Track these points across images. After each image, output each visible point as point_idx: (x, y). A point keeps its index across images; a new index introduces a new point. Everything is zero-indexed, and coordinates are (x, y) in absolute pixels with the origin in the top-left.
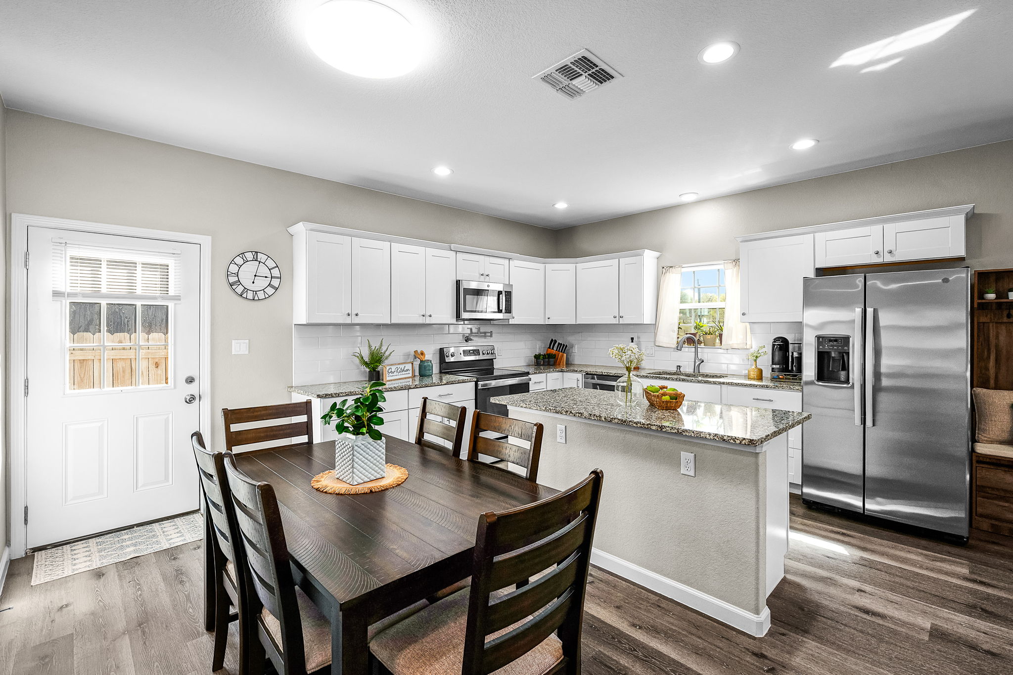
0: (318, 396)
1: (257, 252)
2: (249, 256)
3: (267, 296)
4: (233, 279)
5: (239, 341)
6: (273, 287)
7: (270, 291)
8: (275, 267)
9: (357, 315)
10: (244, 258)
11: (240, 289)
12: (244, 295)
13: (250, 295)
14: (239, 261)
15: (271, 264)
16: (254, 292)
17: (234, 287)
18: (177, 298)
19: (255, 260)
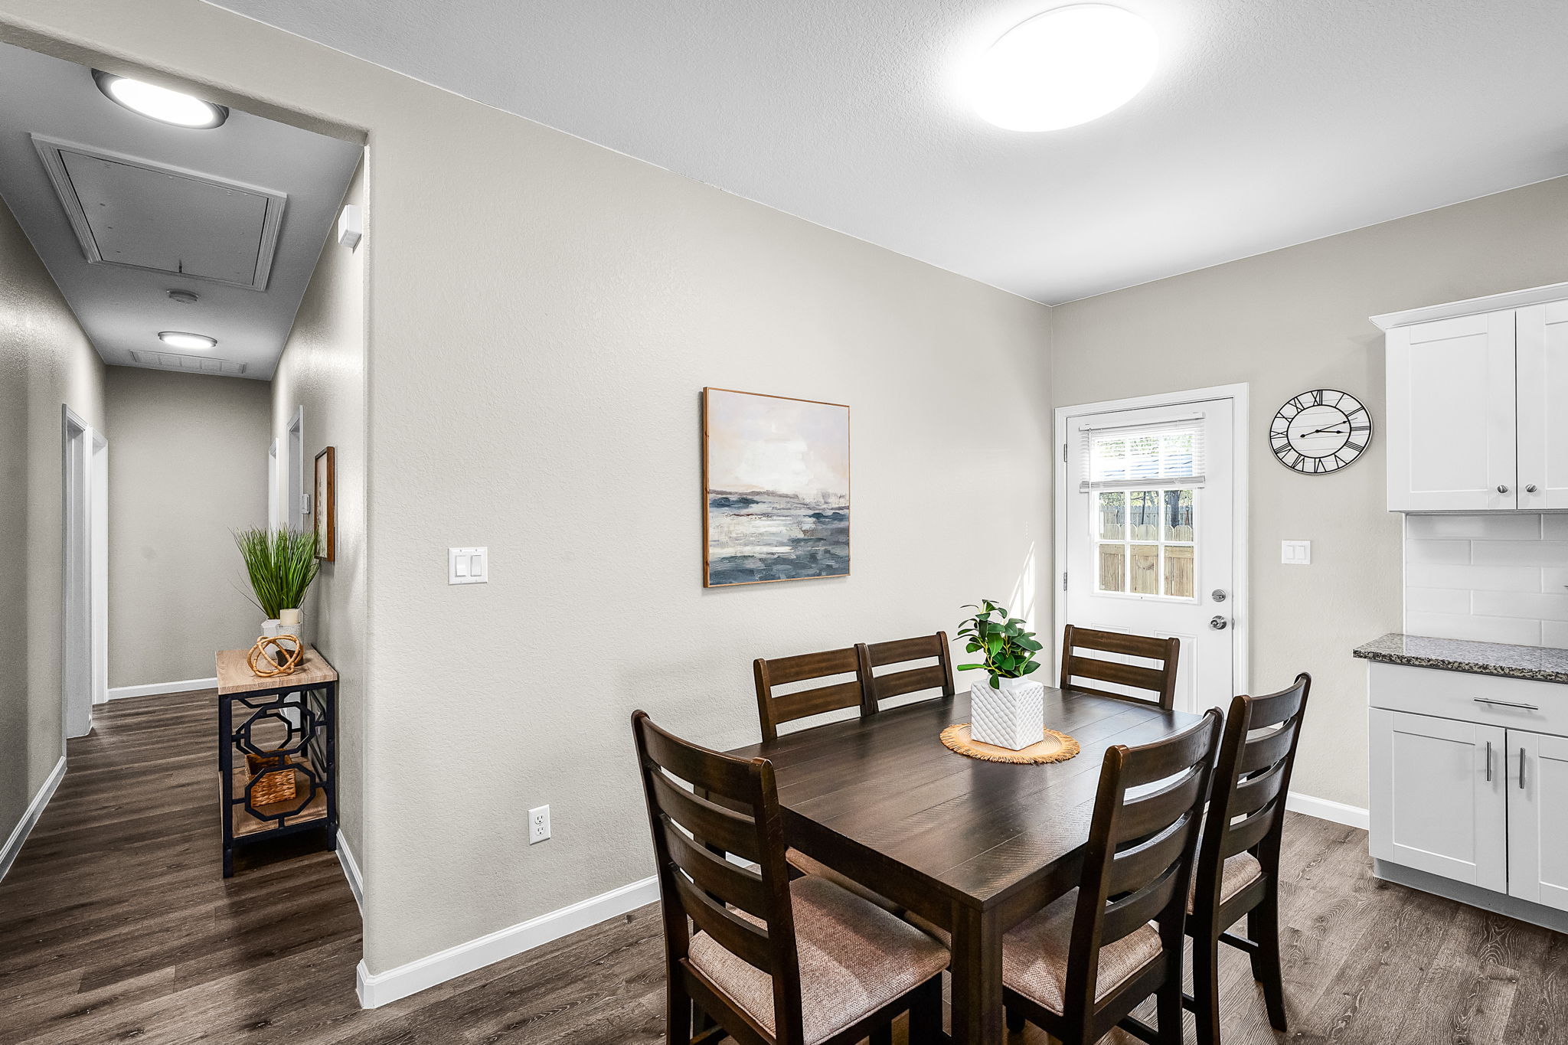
0: (1355, 652)
1: (1320, 391)
2: (1307, 400)
3: (1341, 464)
4: (1278, 443)
5: (1293, 543)
6: (1354, 446)
7: (1348, 454)
8: (1358, 410)
9: (1530, 490)
10: (1299, 405)
11: (1291, 458)
12: (1299, 467)
13: (1309, 466)
14: (1289, 411)
15: (1348, 405)
16: (1317, 460)
17: (1281, 455)
18: (1200, 479)
19: (1318, 405)
